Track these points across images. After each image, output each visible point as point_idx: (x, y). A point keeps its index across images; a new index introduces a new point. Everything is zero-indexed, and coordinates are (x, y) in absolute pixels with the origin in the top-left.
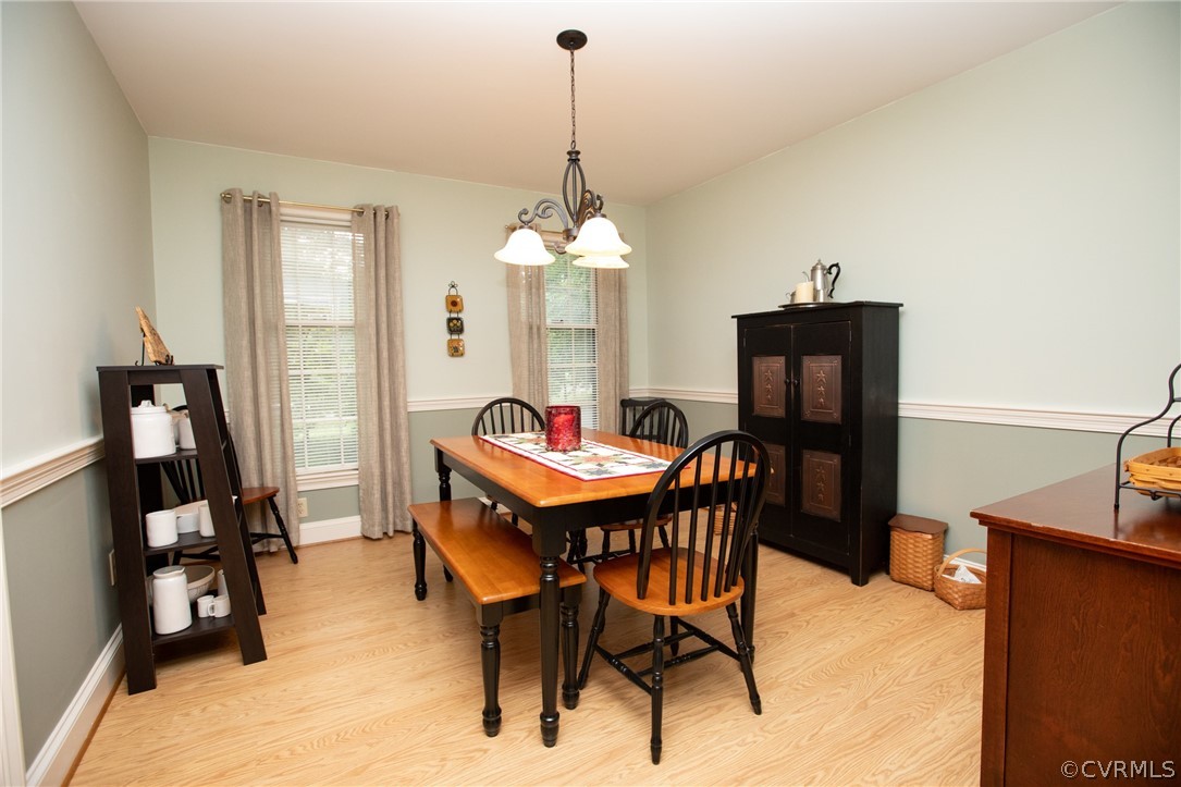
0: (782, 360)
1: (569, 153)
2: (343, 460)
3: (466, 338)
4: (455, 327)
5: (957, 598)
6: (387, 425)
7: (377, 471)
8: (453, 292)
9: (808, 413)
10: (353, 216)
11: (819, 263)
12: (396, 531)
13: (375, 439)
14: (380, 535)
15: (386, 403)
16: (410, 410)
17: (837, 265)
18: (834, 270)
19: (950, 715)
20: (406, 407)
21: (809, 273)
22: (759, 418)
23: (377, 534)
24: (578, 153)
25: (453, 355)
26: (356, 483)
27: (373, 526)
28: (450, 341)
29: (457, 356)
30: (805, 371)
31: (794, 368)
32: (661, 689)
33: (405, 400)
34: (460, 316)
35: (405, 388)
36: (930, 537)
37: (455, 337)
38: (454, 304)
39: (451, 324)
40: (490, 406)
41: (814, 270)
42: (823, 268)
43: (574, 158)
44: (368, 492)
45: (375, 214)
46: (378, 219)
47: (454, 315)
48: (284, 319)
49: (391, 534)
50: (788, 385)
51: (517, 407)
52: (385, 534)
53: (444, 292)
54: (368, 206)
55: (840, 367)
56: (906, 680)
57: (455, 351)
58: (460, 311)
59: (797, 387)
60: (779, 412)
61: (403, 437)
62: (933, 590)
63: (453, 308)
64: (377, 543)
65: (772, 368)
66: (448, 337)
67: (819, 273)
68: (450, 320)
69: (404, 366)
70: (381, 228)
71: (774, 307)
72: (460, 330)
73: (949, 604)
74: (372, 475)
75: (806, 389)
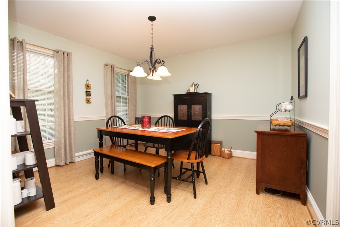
0: (186, 106)
1: (151, 48)
2: (47, 139)
3: (92, 97)
4: (88, 94)
5: (226, 156)
6: (67, 126)
7: (63, 142)
8: (87, 83)
9: (193, 119)
10: (54, 53)
11: (193, 83)
12: (69, 162)
13: (63, 130)
14: (64, 164)
15: (67, 118)
16: (74, 121)
17: (198, 84)
18: (197, 85)
19: (238, 176)
20: (73, 119)
21: (191, 86)
22: (180, 120)
23: (63, 163)
24: (153, 48)
25: (88, 103)
26: (53, 147)
27: (61, 161)
28: (87, 99)
29: (89, 103)
30: (192, 108)
31: (190, 108)
32: (195, 181)
33: (73, 117)
34: (90, 90)
35: (73, 113)
36: (219, 144)
37: (88, 97)
38: (88, 86)
39: (87, 93)
40: (110, 118)
41: (192, 85)
42: (194, 84)
43: (152, 49)
44: (59, 149)
45: (63, 53)
46: (65, 56)
47: (88, 90)
48: (27, 87)
49: (68, 163)
50: (188, 112)
51: (117, 119)
52: (65, 164)
53: (85, 82)
54: (61, 51)
55: (201, 107)
56: (227, 172)
57: (88, 101)
58: (90, 89)
59: (191, 112)
60: (186, 118)
61: (72, 130)
62: (221, 156)
63: (88, 88)
64: (62, 167)
65: (183, 108)
66: (86, 97)
67: (193, 86)
68: (87, 92)
69: (73, 106)
70: (66, 59)
71: (184, 93)
72: (90, 95)
73: (225, 158)
74: (61, 143)
75: (193, 113)
